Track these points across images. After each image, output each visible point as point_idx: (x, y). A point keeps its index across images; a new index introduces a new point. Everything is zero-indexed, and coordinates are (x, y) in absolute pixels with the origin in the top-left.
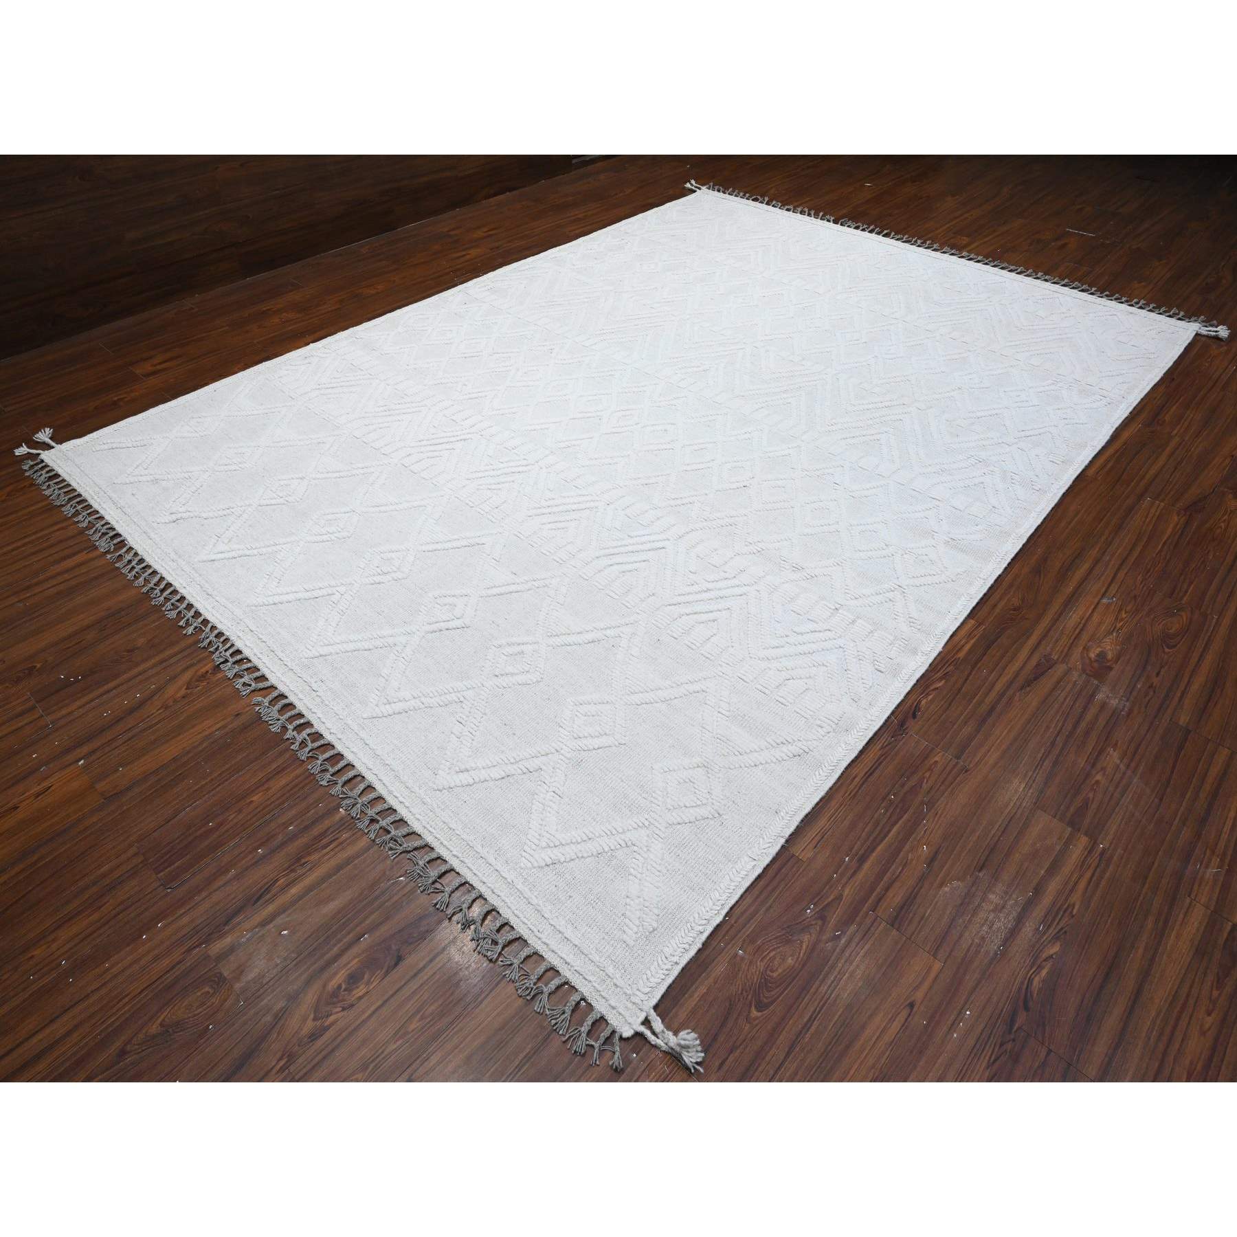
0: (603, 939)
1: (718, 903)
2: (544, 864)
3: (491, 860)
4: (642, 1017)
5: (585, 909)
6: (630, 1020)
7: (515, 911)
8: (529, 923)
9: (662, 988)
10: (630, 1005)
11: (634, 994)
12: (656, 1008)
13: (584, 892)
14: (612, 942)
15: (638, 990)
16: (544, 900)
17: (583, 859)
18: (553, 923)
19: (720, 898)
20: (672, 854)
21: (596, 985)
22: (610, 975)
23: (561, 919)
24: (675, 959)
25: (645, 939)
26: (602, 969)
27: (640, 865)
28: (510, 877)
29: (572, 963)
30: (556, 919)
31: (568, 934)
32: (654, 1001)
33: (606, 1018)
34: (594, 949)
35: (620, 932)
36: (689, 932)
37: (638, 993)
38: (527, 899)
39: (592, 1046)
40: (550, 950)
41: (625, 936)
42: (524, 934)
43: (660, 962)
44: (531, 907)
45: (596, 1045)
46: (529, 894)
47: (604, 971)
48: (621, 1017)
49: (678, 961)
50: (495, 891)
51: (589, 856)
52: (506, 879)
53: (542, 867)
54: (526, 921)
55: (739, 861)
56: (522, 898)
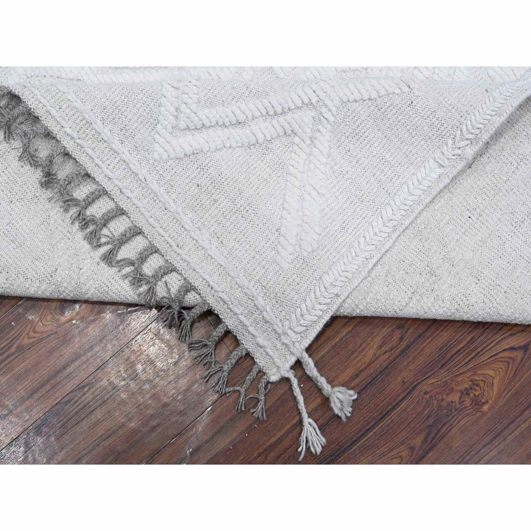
0: (254, 257)
1: (390, 224)
2: (182, 155)
3: (116, 145)
4: (293, 360)
5: (233, 218)
6: (279, 362)
7: (150, 220)
8: (166, 235)
9: (317, 327)
10: (279, 345)
11: (285, 334)
12: (308, 350)
13: (232, 194)
14: (264, 263)
15: (290, 328)
16: (184, 205)
17: (231, 150)
18: (195, 237)
19: (393, 217)
20: (341, 148)
21: (242, 318)
22: (260, 307)
23: (204, 231)
24: (336, 290)
25: (302, 261)
26: (251, 298)
27: (302, 162)
28: (143, 173)
29: (216, 287)
30: (198, 232)
31: (213, 251)
32: (307, 343)
33: (253, 355)
34: (242, 270)
35: (273, 252)
36: (353, 259)
37: (289, 332)
38: (164, 204)
39: (238, 391)
40: (190, 268)
41: (278, 257)
42: (160, 248)
43: (318, 294)
44: (169, 214)
45: (242, 391)
46: (166, 197)
47: (252, 300)
48: (268, 357)
49: (339, 293)
50: (124, 190)
51: (239, 147)
52: (137, 175)
53: (181, 159)
54: (163, 233)
55: (423, 166)
56: (157, 201)
